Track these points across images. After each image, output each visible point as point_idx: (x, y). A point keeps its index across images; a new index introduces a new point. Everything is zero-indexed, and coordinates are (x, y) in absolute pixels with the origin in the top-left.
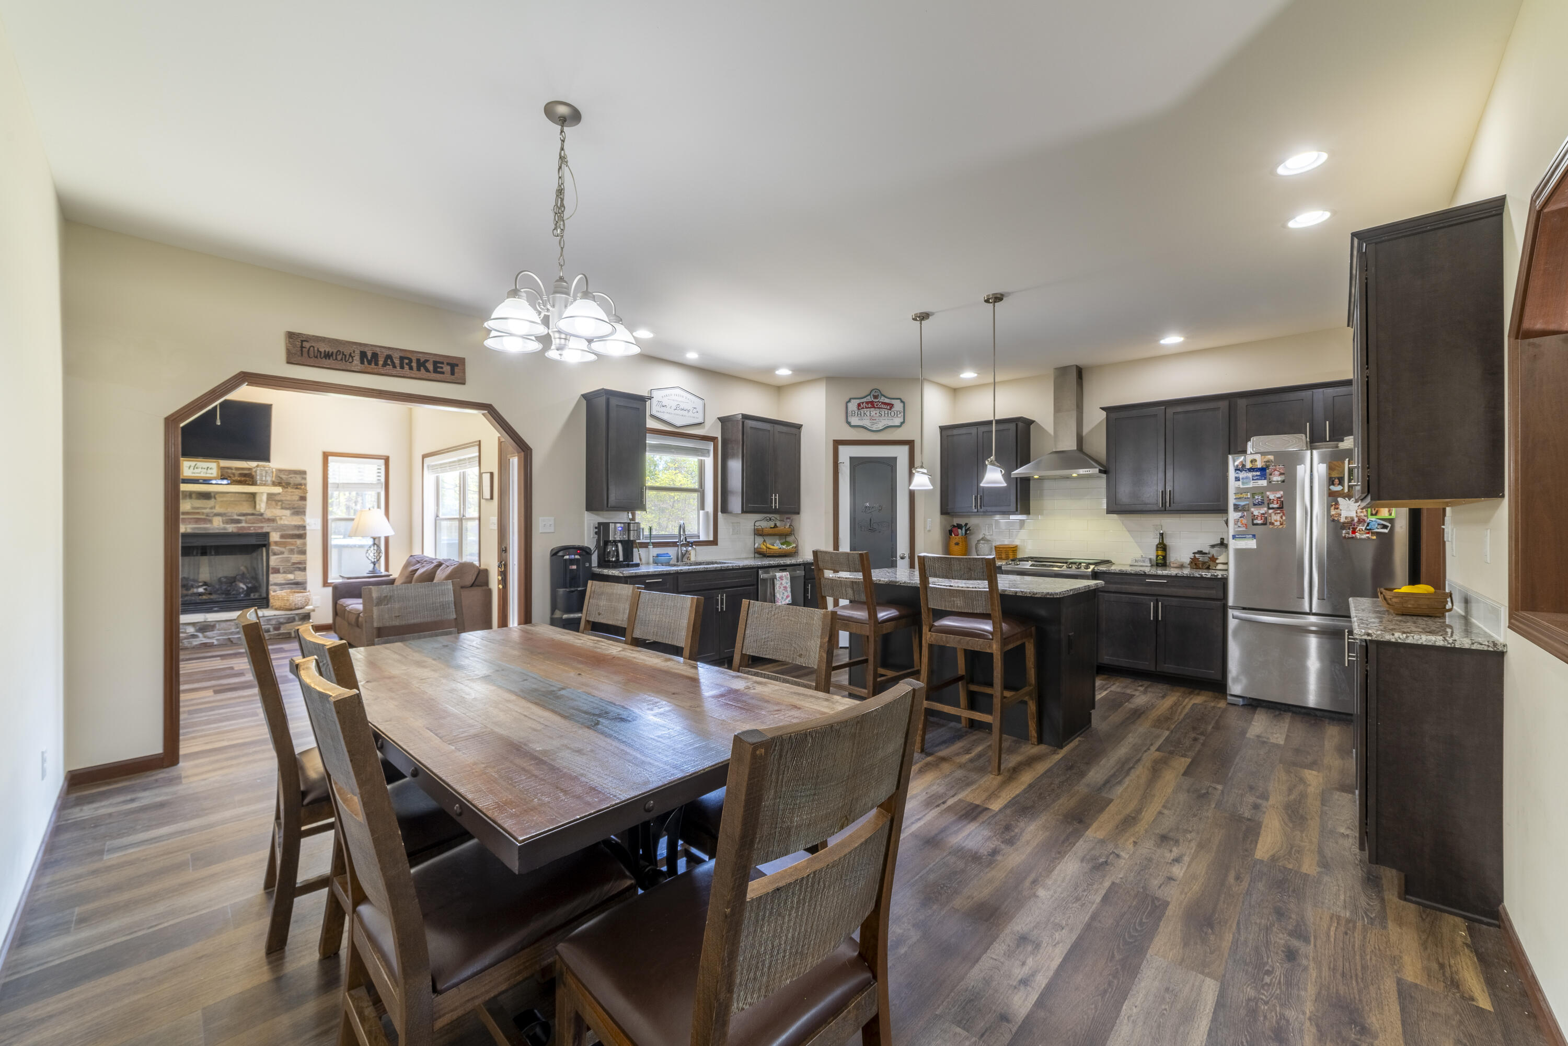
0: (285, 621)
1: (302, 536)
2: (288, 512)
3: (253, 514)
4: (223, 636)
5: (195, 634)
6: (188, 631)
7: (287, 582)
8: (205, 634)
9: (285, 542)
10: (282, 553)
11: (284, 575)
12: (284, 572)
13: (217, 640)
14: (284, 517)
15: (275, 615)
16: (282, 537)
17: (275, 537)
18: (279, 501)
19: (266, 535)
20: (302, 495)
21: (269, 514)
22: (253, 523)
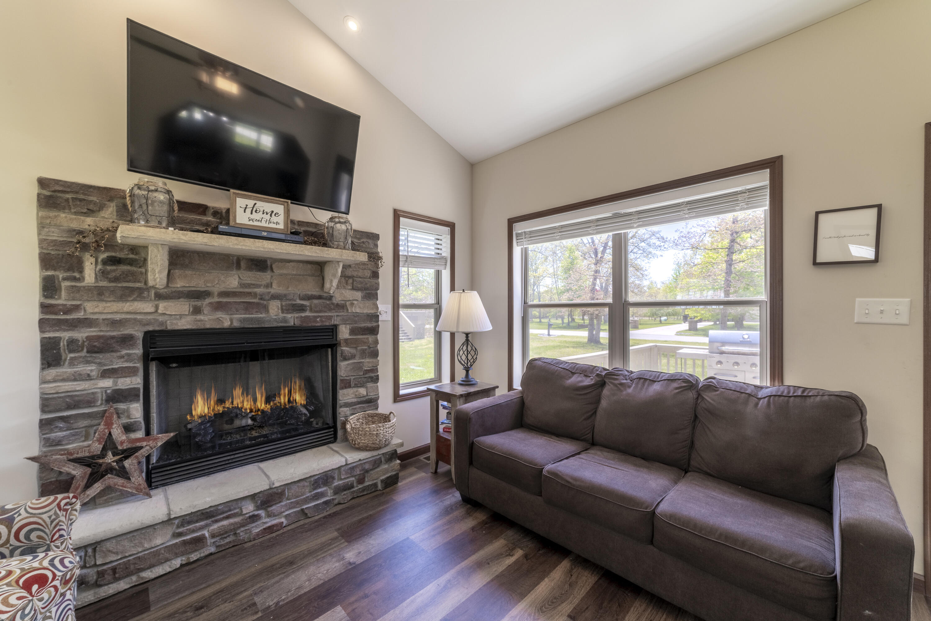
0: (371, 467)
1: (374, 331)
2: (358, 295)
3: (320, 297)
4: (294, 507)
5: (256, 513)
6: (245, 512)
7: (359, 400)
8: (270, 509)
9: (356, 340)
10: (353, 357)
11: (355, 389)
12: (356, 386)
13: (286, 517)
14: (355, 302)
15: (360, 460)
16: (353, 331)
17: (344, 333)
18: (349, 277)
19: (333, 330)
20: (374, 269)
21: (338, 298)
22: (320, 311)
